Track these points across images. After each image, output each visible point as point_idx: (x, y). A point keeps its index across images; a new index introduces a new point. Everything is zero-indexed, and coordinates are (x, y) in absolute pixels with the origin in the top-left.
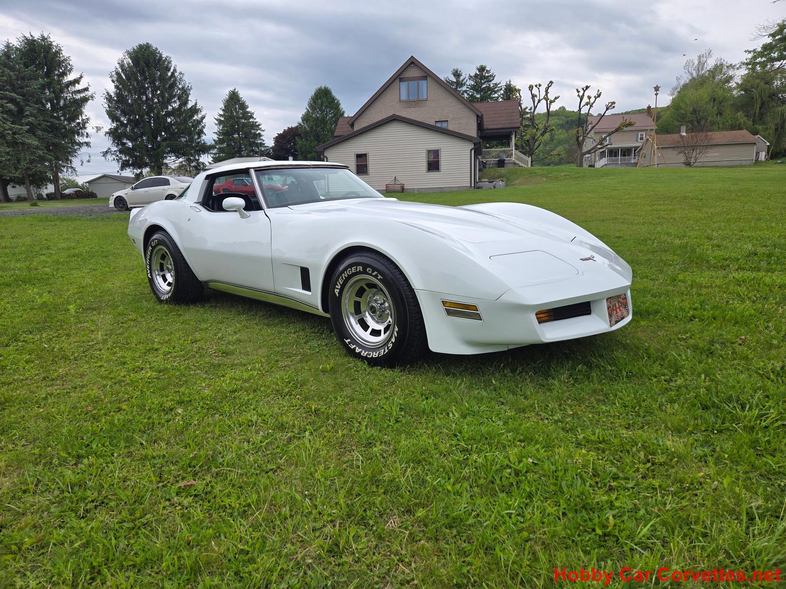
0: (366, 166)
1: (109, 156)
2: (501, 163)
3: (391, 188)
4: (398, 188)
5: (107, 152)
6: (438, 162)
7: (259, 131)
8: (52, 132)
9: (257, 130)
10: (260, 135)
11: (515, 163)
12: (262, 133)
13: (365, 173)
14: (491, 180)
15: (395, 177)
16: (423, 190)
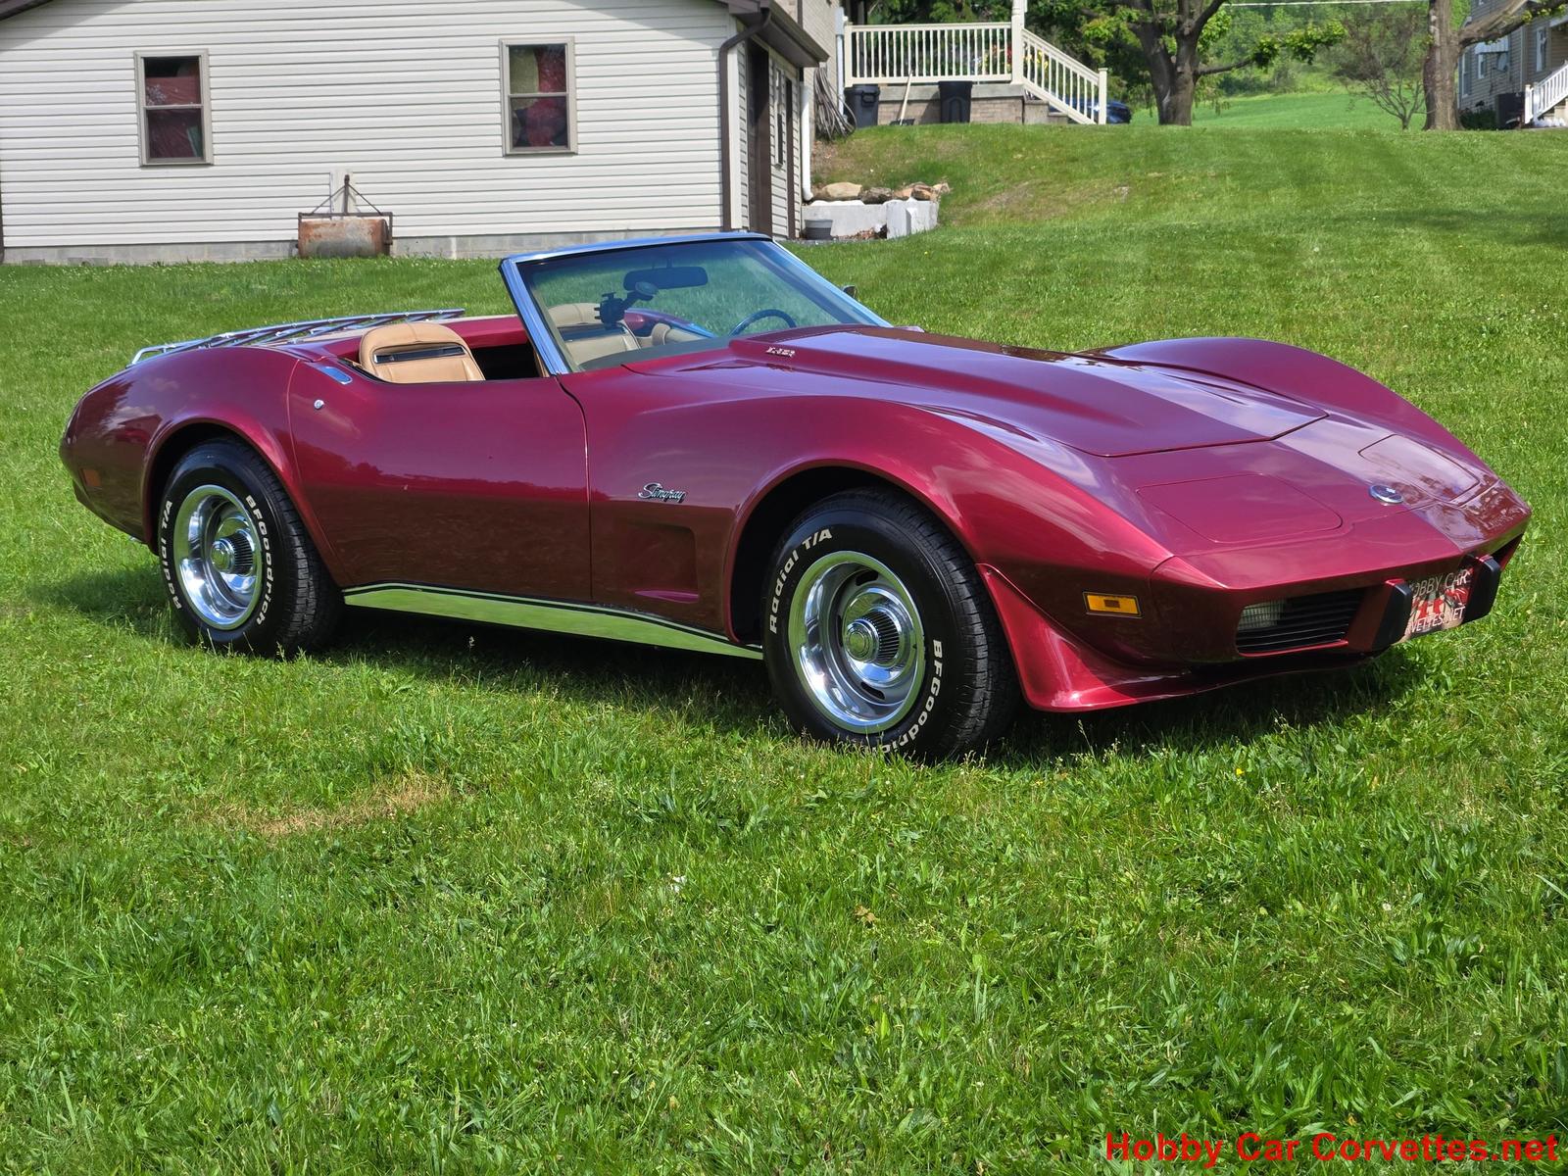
0: (195, 118)
2: (952, 103)
3: (326, 232)
4: (359, 233)
6: (560, 107)
11: (1025, 101)
13: (189, 154)
14: (876, 192)
15: (347, 179)
16: (491, 243)
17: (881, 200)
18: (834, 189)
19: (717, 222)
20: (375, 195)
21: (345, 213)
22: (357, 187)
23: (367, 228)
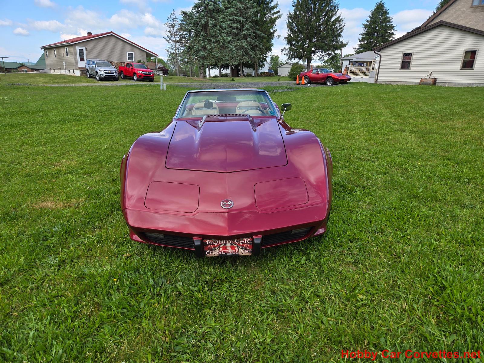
0: (409, 63)
1: (284, 52)
3: (425, 81)
4: (430, 81)
5: (283, 50)
6: (473, 61)
7: (393, 31)
8: (256, 38)
9: (391, 30)
10: (393, 34)
12: (395, 33)
13: (407, 68)
15: (431, 72)
16: (454, 84)
20: (435, 75)
21: (430, 78)
22: (433, 74)
23: (432, 80)
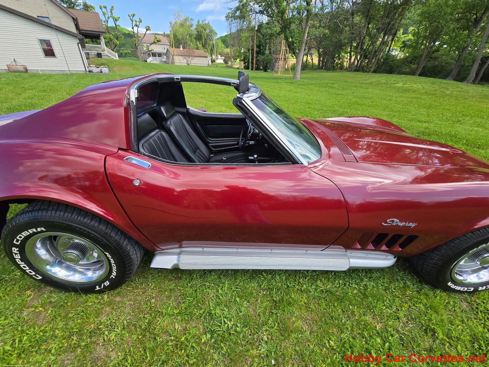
2: (99, 55)
3: (14, 68)
6: (52, 50)
11: (108, 56)
14: (97, 66)
15: (14, 59)
16: (47, 71)
17: (98, 68)
18: (91, 66)
19: (85, 70)
20: (21, 62)
21: (17, 65)
23: (22, 68)
